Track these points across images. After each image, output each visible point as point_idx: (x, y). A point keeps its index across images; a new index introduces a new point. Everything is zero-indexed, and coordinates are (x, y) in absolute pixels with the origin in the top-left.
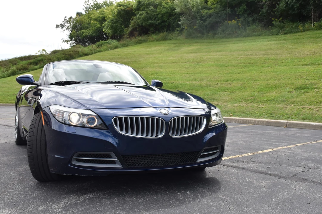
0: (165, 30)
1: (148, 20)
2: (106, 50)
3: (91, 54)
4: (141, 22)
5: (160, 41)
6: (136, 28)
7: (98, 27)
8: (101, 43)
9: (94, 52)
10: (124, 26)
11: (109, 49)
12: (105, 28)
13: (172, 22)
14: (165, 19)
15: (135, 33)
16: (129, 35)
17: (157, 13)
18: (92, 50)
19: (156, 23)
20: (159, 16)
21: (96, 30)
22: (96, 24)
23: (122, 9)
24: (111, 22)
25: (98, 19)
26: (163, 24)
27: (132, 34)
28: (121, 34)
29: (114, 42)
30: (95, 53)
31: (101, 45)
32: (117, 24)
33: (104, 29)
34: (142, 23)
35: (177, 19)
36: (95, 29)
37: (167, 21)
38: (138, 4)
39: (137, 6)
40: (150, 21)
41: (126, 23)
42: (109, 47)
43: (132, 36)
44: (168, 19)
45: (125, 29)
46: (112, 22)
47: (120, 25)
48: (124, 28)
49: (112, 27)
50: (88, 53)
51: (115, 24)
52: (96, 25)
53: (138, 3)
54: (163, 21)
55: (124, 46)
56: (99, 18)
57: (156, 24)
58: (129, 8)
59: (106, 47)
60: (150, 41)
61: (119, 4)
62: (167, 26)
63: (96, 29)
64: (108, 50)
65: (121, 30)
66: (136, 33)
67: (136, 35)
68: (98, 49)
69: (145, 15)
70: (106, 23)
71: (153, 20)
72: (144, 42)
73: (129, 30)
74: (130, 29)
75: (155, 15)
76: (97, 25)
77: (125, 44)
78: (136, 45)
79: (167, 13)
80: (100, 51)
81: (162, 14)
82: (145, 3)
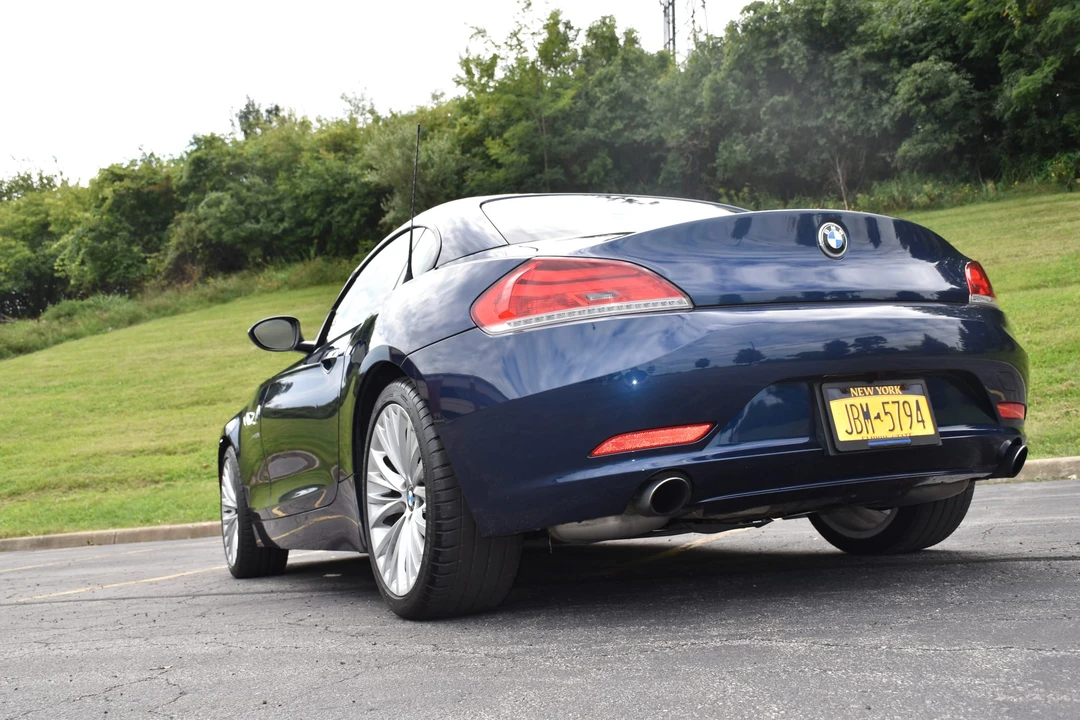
0: (312, 253)
1: (241, 223)
2: (96, 331)
3: (42, 349)
4: (214, 230)
5: (306, 287)
6: (195, 250)
7: (24, 258)
8: (67, 309)
9: (51, 340)
10: (139, 247)
11: (106, 327)
12: (63, 260)
13: (338, 222)
14: (311, 213)
15: (189, 268)
16: (166, 278)
17: (277, 197)
18: (42, 334)
19: (272, 231)
20: (287, 205)
21: (16, 271)
22: (11, 247)
23: (129, 188)
24: (89, 235)
25: (20, 230)
26: (299, 231)
27: (177, 274)
28: (131, 276)
29: (118, 304)
30: (57, 342)
31: (69, 315)
32: (112, 243)
33: (58, 260)
34: (219, 233)
35: (358, 212)
36: (11, 266)
37: (315, 221)
38: (194, 170)
39: (191, 177)
40: (250, 226)
41: (146, 238)
42: (106, 321)
43: (180, 282)
44: (321, 215)
45: (150, 258)
46: (93, 234)
47: (125, 246)
48: (143, 255)
49: (93, 254)
50: (31, 345)
51: (106, 242)
52: (13, 251)
53: (192, 167)
54: (303, 223)
55: (164, 315)
56: (19, 227)
57: (275, 233)
58: (155, 184)
59: (94, 321)
60: (263, 292)
61: (112, 173)
62: (316, 237)
63: (16, 267)
64: (106, 332)
65: (130, 262)
66: (196, 271)
67: (196, 277)
68: (65, 330)
69: (229, 205)
70: (67, 239)
71: (262, 220)
72: (240, 296)
73: (167, 262)
74: (172, 255)
75: (265, 204)
76: (16, 253)
77: (166, 308)
78: (209, 307)
79: (318, 192)
80: (75, 336)
81: (296, 198)
82: (224, 164)
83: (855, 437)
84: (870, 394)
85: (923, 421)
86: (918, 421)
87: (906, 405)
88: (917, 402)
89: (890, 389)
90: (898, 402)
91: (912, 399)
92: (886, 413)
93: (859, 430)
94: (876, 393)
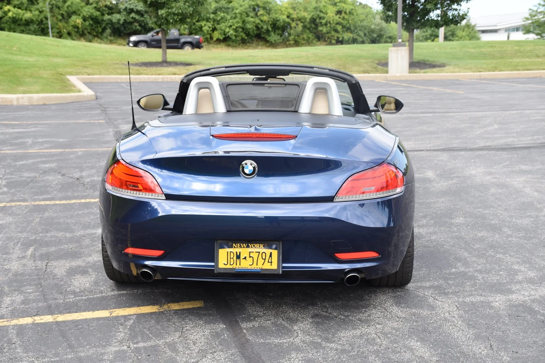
83: (228, 266)
84: (244, 247)
85: (271, 262)
86: (268, 262)
87: (264, 254)
88: (271, 253)
89: (257, 245)
90: (259, 252)
91: (268, 251)
92: (250, 257)
93: (231, 264)
94: (248, 247)
